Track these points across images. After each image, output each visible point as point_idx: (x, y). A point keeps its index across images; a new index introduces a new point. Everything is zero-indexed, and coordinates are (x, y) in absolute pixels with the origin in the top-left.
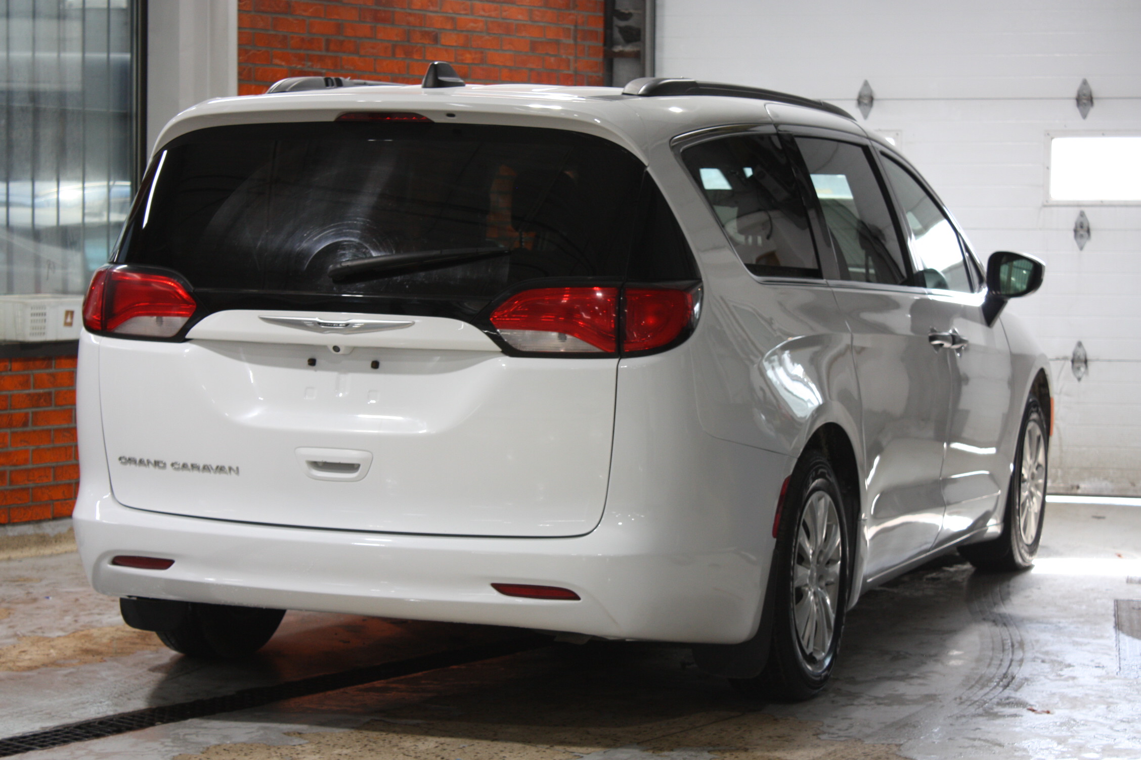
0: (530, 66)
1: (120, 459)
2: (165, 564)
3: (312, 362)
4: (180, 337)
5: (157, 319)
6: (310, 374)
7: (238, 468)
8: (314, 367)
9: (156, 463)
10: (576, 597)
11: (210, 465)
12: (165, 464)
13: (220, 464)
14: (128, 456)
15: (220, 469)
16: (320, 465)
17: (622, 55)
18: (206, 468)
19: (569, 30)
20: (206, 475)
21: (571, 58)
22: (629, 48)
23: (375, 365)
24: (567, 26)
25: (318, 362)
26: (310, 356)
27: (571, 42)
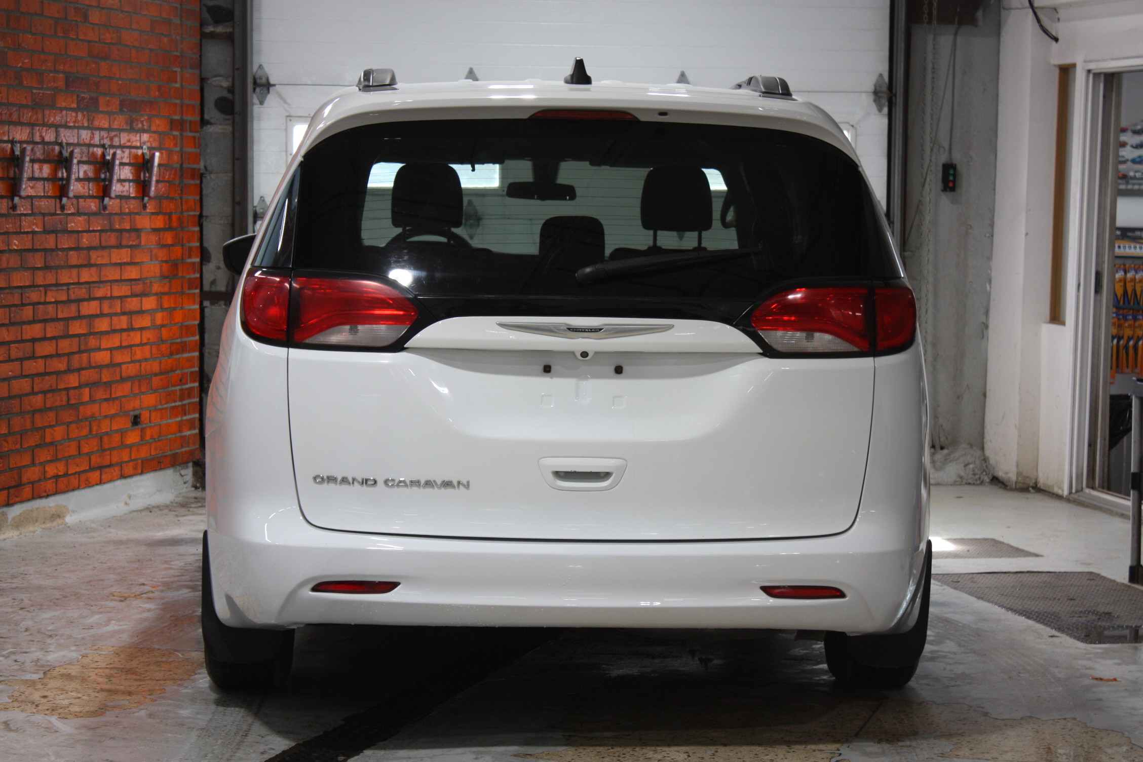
0: (151, 46)
1: (315, 478)
2: (388, 586)
3: (547, 369)
4: (397, 346)
5: (351, 327)
6: (545, 381)
7: (468, 482)
8: (549, 374)
9: (365, 482)
10: (841, 594)
11: (434, 481)
12: (375, 482)
13: (447, 479)
14: (325, 474)
15: (447, 484)
16: (562, 474)
17: (213, 36)
18: (428, 484)
19: (176, 7)
20: (429, 491)
21: (178, 38)
22: (220, 29)
23: (619, 370)
24: (176, 5)
25: (553, 368)
26: (545, 363)
27: (179, 22)
